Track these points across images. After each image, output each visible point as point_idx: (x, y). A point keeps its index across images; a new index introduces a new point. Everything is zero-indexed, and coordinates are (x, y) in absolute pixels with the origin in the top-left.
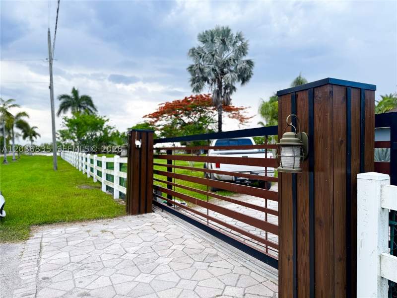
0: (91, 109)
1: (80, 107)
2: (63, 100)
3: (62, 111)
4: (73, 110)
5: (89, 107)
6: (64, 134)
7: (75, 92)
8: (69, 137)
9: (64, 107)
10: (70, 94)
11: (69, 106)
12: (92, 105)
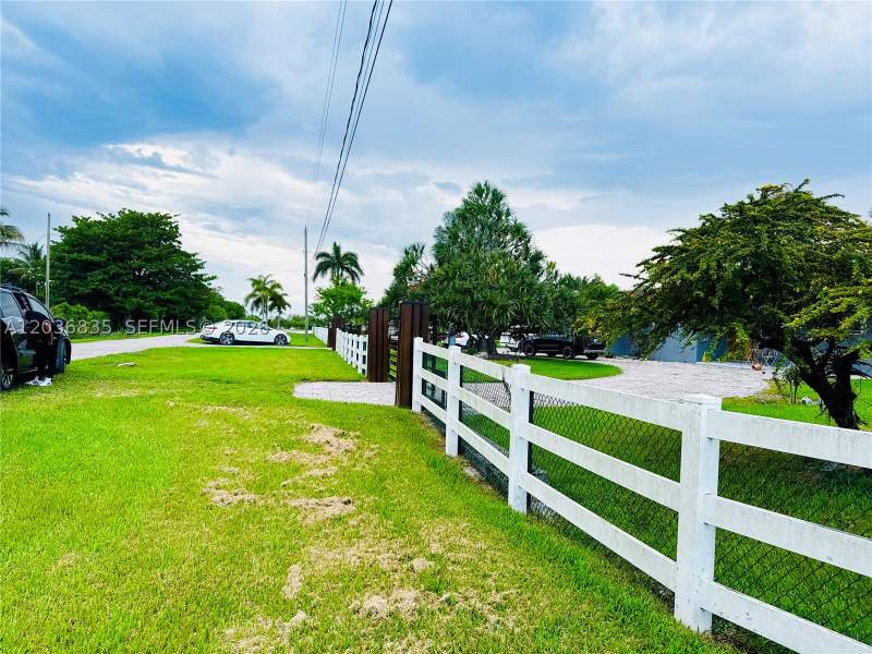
0: (356, 271)
1: (343, 268)
2: (321, 260)
3: (319, 274)
4: (333, 273)
5: (353, 268)
6: (318, 308)
7: (337, 249)
8: (322, 311)
9: (322, 269)
10: (330, 251)
11: (328, 267)
12: (357, 266)
